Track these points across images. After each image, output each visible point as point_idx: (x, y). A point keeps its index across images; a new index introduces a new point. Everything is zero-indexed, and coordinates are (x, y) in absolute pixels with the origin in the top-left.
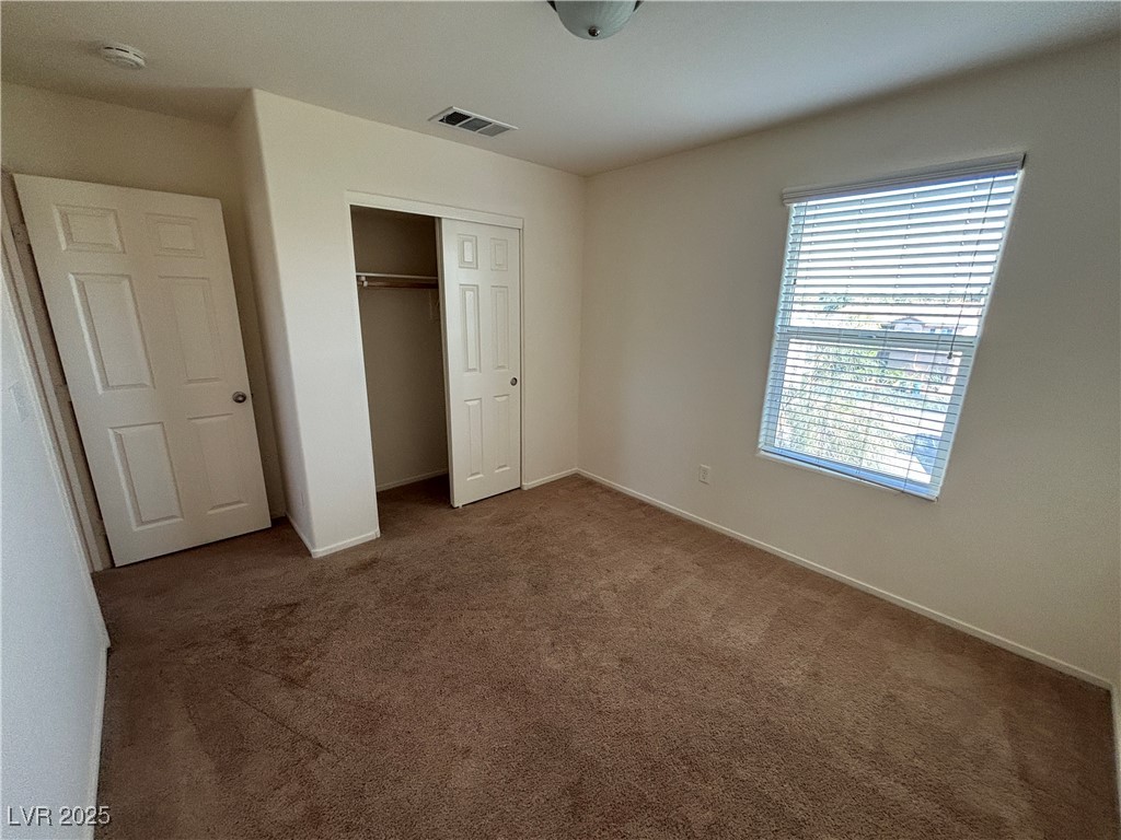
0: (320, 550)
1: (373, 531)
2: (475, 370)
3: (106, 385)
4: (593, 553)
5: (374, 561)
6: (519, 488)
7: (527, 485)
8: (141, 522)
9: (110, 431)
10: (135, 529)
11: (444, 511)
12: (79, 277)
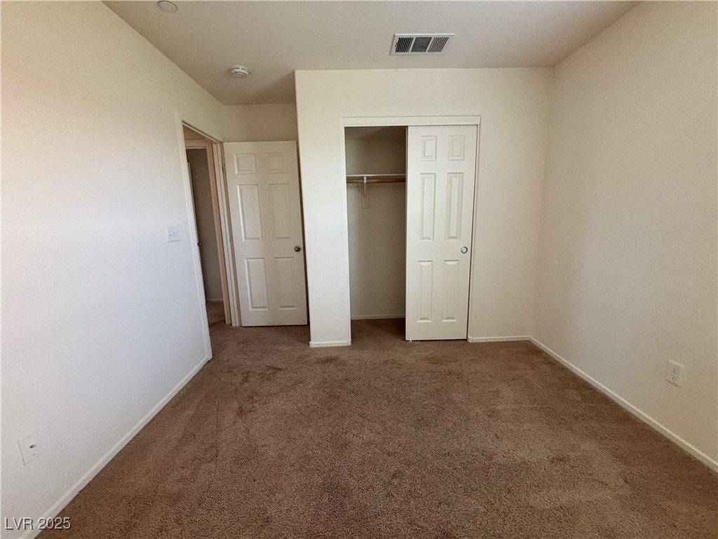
0: (314, 343)
1: (346, 340)
2: (429, 238)
3: (246, 238)
4: (493, 414)
5: (335, 359)
6: (466, 340)
7: (472, 339)
8: (253, 307)
9: (245, 260)
10: (250, 309)
11: (398, 341)
12: (241, 187)
